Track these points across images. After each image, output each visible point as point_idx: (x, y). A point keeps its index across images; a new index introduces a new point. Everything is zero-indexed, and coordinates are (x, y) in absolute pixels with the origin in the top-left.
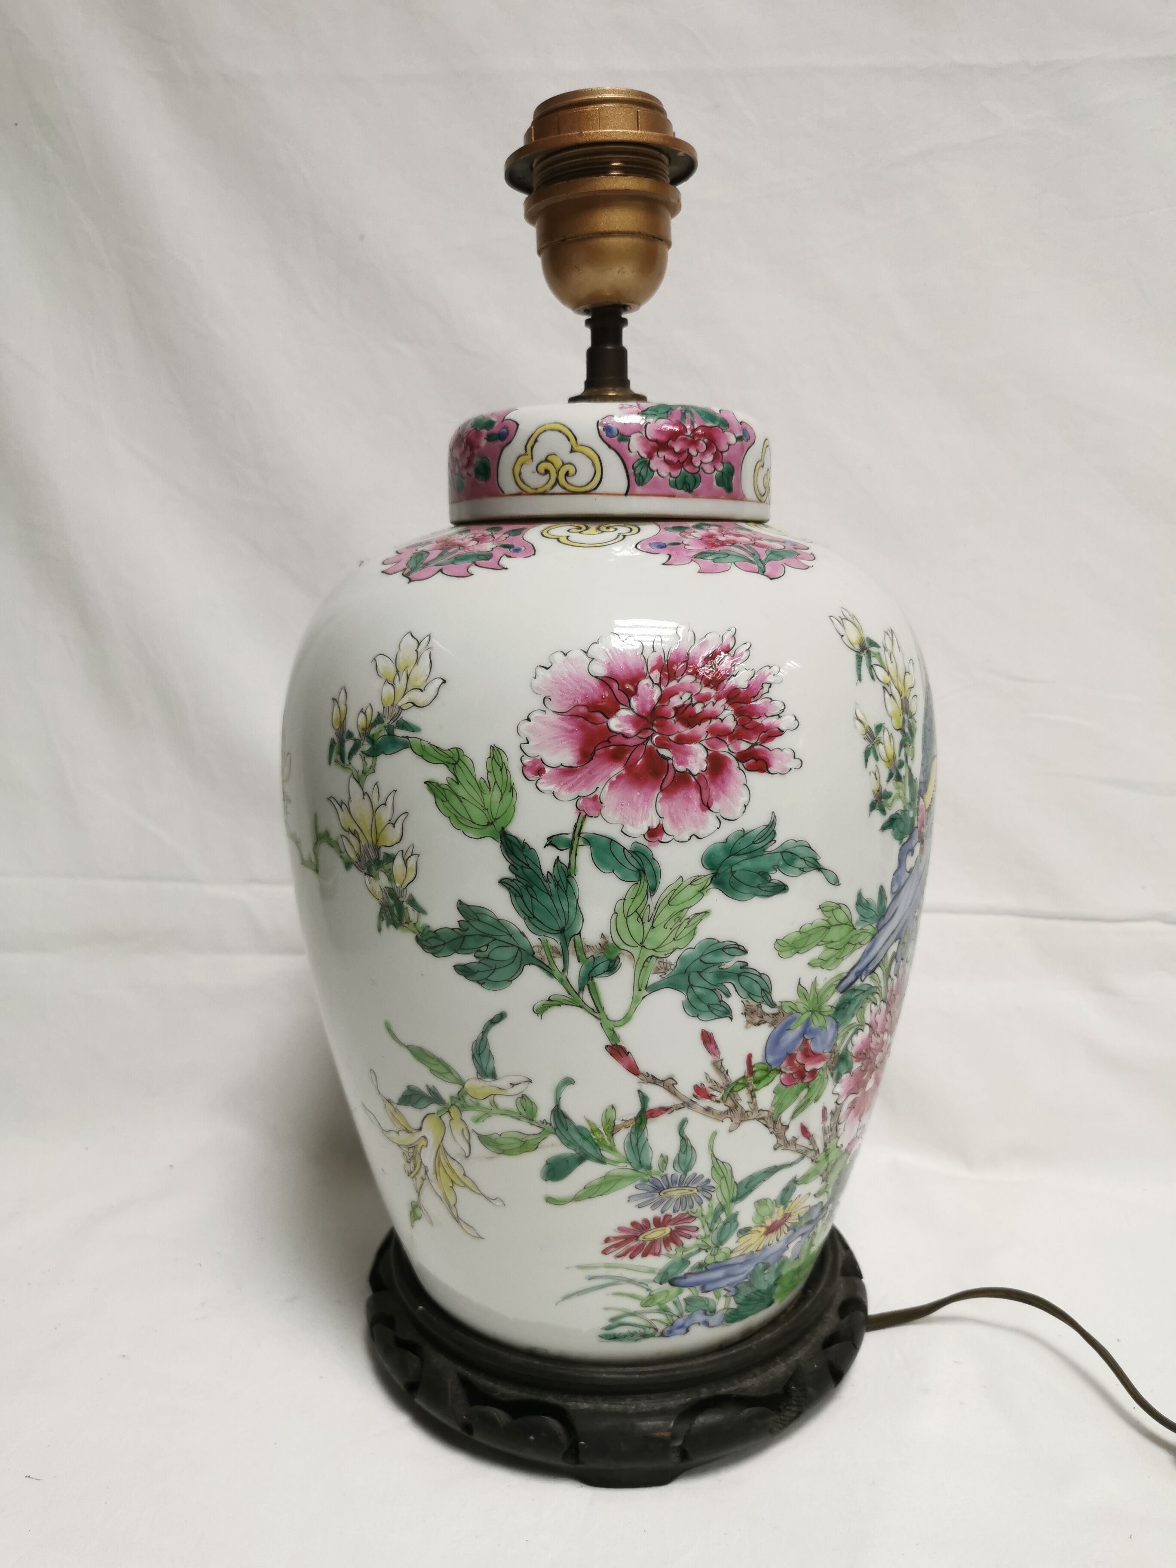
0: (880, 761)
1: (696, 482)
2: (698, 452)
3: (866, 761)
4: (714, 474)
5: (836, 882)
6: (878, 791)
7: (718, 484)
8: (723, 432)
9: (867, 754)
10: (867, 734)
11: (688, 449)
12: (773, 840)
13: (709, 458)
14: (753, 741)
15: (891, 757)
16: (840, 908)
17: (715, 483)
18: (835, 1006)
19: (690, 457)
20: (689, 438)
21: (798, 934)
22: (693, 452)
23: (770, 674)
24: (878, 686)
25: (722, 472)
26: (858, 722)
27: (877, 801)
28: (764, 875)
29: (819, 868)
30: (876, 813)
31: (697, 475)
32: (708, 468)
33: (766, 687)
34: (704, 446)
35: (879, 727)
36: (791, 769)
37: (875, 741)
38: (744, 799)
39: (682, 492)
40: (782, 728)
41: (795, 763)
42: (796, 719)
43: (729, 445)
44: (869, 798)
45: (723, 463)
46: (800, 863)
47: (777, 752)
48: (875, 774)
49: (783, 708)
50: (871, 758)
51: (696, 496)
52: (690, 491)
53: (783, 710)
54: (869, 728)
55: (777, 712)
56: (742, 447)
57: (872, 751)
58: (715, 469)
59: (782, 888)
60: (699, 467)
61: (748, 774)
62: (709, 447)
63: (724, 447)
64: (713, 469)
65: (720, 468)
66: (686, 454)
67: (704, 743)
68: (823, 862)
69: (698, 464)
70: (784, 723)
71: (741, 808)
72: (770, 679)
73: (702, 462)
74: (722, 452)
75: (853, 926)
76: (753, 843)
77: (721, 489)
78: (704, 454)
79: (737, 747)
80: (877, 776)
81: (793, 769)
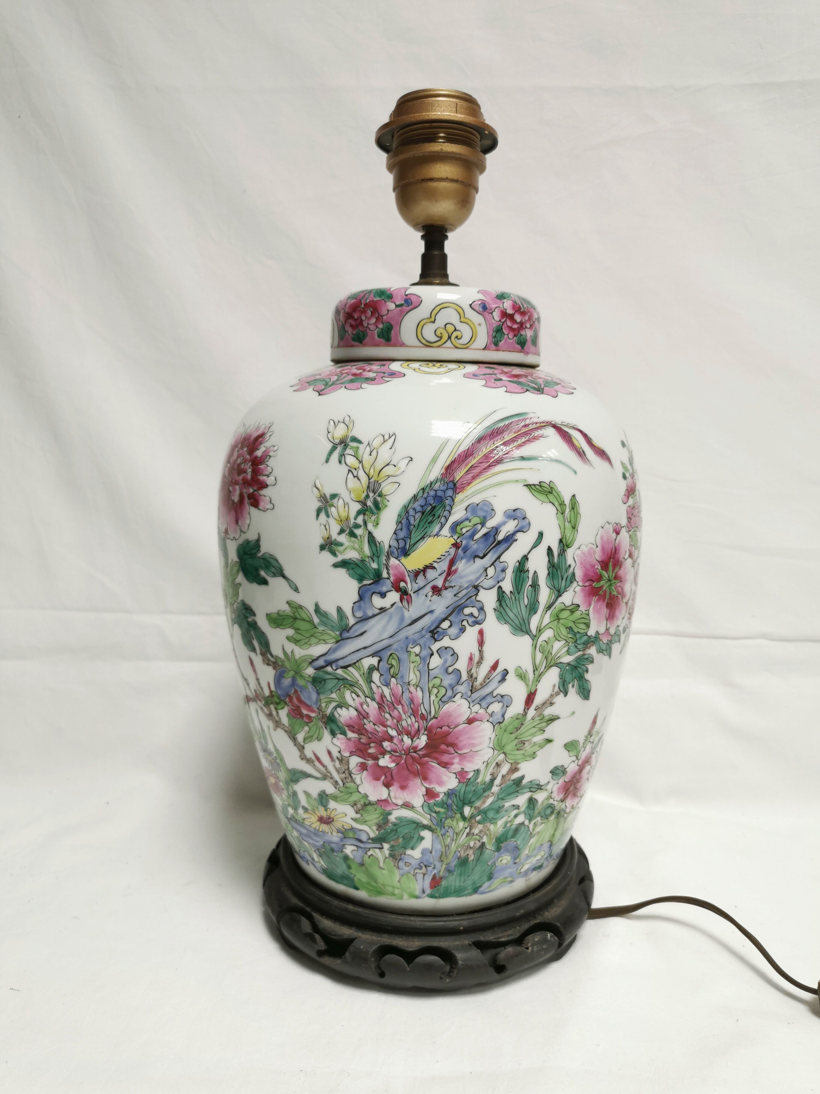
0: (331, 518)
1: (364, 336)
2: (366, 317)
3: (318, 515)
4: (376, 331)
5: (296, 590)
6: (328, 538)
7: (379, 336)
8: (385, 303)
9: (319, 511)
10: (322, 498)
11: (361, 317)
12: (259, 550)
13: (373, 320)
14: (255, 488)
15: (343, 518)
16: (301, 608)
17: (376, 337)
18: (312, 676)
19: (362, 321)
20: (362, 309)
21: (276, 615)
22: (363, 318)
23: (272, 450)
24: (344, 469)
25: (382, 329)
26: (315, 489)
27: (327, 545)
28: (257, 570)
29: (284, 577)
30: (326, 554)
31: (365, 333)
32: (372, 327)
33: (268, 457)
34: (370, 313)
35: (334, 496)
36: (268, 509)
37: (328, 504)
38: (248, 522)
39: (357, 343)
40: (268, 483)
41: (270, 506)
42: (276, 480)
43: (388, 311)
44: (321, 541)
45: (383, 323)
46: (273, 569)
47: (263, 497)
48: (325, 526)
49: (271, 471)
50: (323, 515)
51: (365, 345)
52: (361, 342)
53: (271, 473)
54: (325, 495)
55: (267, 473)
56: (401, 312)
57: (323, 510)
58: (377, 327)
59: (265, 582)
60: (366, 327)
61: (250, 506)
62: (373, 313)
63: (384, 312)
64: (376, 327)
65: (381, 326)
66: (360, 320)
67: (240, 485)
68: (287, 573)
69: (365, 325)
70: (270, 480)
71: (246, 527)
72: (271, 454)
73: (368, 324)
74: (382, 316)
75: (315, 625)
76: (252, 549)
77: (383, 341)
78: (369, 319)
79: (249, 490)
80: (327, 527)
81: (269, 510)
